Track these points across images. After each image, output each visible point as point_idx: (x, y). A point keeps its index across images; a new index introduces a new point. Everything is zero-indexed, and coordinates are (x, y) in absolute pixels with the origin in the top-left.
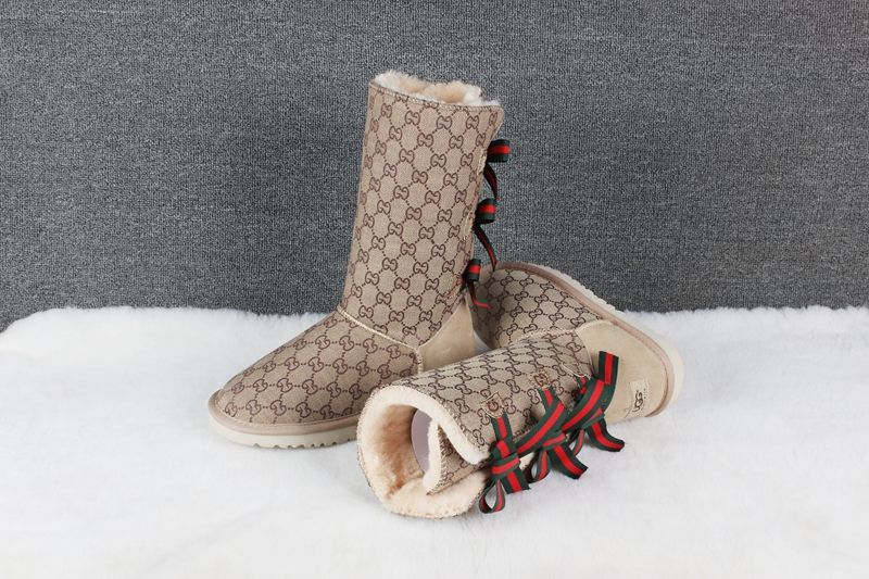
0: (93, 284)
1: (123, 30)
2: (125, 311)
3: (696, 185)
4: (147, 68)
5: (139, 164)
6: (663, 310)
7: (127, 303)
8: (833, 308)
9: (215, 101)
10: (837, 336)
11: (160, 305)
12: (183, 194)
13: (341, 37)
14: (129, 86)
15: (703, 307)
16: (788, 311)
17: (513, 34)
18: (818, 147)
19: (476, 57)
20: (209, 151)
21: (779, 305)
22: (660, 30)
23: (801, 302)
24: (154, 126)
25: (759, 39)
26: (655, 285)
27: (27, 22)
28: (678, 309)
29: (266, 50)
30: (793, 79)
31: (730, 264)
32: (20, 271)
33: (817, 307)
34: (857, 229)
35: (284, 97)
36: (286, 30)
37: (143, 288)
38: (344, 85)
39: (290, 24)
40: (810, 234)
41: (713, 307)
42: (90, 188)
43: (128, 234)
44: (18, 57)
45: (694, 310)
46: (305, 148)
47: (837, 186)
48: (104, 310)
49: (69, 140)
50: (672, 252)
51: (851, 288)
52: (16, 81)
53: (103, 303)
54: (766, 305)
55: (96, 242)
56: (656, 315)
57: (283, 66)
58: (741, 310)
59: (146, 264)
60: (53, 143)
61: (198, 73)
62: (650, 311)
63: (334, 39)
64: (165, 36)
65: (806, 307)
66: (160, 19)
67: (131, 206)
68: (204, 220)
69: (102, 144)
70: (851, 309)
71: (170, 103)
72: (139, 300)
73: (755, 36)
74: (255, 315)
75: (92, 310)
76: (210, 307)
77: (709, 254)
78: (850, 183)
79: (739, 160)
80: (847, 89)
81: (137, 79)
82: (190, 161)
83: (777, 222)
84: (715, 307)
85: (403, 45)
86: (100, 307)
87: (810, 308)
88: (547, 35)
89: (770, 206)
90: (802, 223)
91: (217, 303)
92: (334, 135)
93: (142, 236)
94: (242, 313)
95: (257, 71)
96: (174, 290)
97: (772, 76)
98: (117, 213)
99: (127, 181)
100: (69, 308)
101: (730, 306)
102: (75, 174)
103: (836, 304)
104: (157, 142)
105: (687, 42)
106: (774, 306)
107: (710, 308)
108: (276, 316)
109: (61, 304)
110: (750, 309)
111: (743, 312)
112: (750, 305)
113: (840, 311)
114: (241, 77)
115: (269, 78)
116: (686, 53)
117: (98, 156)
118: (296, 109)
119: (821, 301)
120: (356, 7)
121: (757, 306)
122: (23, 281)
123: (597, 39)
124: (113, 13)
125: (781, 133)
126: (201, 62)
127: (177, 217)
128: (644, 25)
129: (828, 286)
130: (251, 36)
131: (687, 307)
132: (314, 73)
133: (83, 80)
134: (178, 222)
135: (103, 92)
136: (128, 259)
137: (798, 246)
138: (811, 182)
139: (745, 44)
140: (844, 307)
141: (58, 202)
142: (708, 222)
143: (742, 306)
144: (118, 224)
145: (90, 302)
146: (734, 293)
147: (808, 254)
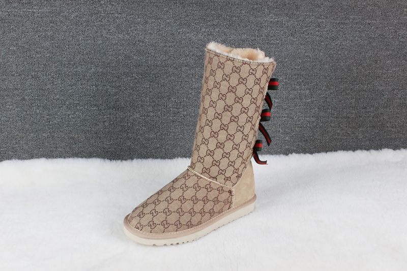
0: (26, 147)
1: (40, 19)
2: (43, 160)
3: (326, 90)
4: (52, 38)
5: (49, 86)
6: (311, 153)
7: (44, 157)
8: (394, 150)
9: (87, 54)
10: (397, 163)
11: (61, 157)
12: (71, 101)
13: (150, 21)
14: (43, 47)
15: (331, 151)
16: (373, 152)
17: (234, 18)
18: (384, 71)
19: (217, 30)
20: (84, 79)
21: (368, 149)
22: (306, 15)
23: (378, 147)
24: (56, 67)
25: (354, 19)
26: (307, 140)
28: (319, 152)
29: (112, 28)
30: (371, 38)
31: (343, 129)
33: (386, 149)
35: (121, 51)
36: (123, 18)
37: (52, 149)
38: (152, 45)
39: (124, 15)
40: (381, 114)
41: (336, 150)
42: (24, 99)
43: (44, 122)
45: (326, 152)
46: (133, 77)
47: (394, 90)
48: (32, 160)
49: (13, 75)
50: (315, 124)
51: (402, 140)
53: (31, 157)
54: (361, 149)
55: (27, 126)
56: (308, 155)
57: (121, 36)
58: (349, 151)
59: (53, 137)
60: (4, 77)
61: (78, 40)
62: (305, 153)
63: (146, 22)
64: (61, 22)
65: (381, 149)
66: (59, 14)
67: (45, 107)
68: (82, 114)
69: (30, 77)
70: (403, 150)
71: (64, 55)
72: (50, 154)
73: (352, 17)
74: (109, 161)
75: (26, 161)
76: (86, 157)
77: (333, 125)
78: (400, 88)
79: (346, 78)
80: (397, 42)
81: (47, 44)
82: (74, 85)
83: (365, 108)
84: (337, 151)
85: (180, 25)
86: (30, 159)
87: (383, 150)
88: (251, 18)
89: (362, 100)
90: (377, 108)
91: (89, 155)
92: (147, 70)
93: (51, 123)
94: (102, 160)
95: (108, 39)
96: (68, 150)
97: (361, 37)
98: (38, 111)
99: (43, 95)
100: (14, 160)
101: (344, 150)
102: (16, 92)
103: (395, 148)
104: (58, 75)
105: (320, 21)
106: (365, 149)
107: (334, 151)
108: (120, 161)
109: (9, 158)
110: (354, 151)
111: (350, 153)
112: (354, 149)
113: (398, 151)
114: (100, 42)
115: (114, 42)
116: (319, 26)
117: (28, 83)
118: (127, 57)
119: (388, 146)
120: (157, 6)
121: (357, 150)
123: (276, 20)
124: (35, 11)
125: (366, 64)
126: (80, 35)
127: (69, 113)
128: (298, 13)
129: (391, 139)
130: (105, 21)
131: (323, 151)
132: (137, 39)
133: (20, 45)
134: (69, 115)
135: (30, 50)
136: (44, 135)
137: (376, 120)
138: (381, 88)
139: (347, 21)
140: (399, 149)
141: (7, 107)
142: (332, 109)
143: (350, 150)
144: (38, 117)
145: (24, 157)
146: (345, 143)
147: (381, 123)
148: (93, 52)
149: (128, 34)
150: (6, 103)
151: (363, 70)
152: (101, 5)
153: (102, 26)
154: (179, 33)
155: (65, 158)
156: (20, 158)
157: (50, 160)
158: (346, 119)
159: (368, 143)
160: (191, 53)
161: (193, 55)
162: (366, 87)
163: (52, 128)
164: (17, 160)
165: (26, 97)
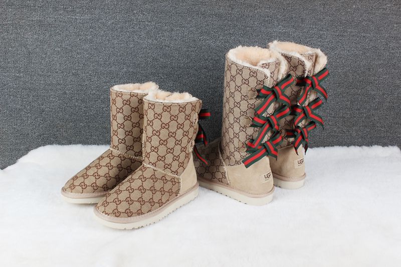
0: (65, 134)
1: (81, 25)
2: (79, 146)
4: (91, 41)
5: (87, 83)
7: (80, 143)
8: (383, 146)
9: (120, 56)
10: (386, 157)
11: (94, 144)
13: (175, 29)
14: (83, 49)
15: (329, 146)
16: (365, 148)
17: (248, 28)
18: (376, 78)
19: (233, 38)
21: (360, 145)
22: (310, 27)
23: (370, 144)
24: (93, 66)
25: (351, 32)
27: (40, 21)
28: (318, 146)
29: (143, 34)
30: (365, 49)
31: (339, 128)
32: (33, 129)
33: (376, 146)
34: (392, 113)
35: (150, 54)
36: (152, 26)
37: (87, 137)
38: (176, 50)
39: (153, 23)
41: (332, 146)
42: (65, 93)
43: (81, 113)
44: (35, 36)
45: (324, 147)
46: (159, 76)
47: (384, 94)
49: (57, 72)
51: (390, 138)
52: (34, 46)
53: (70, 143)
54: (354, 145)
55: (67, 116)
57: (150, 41)
59: (89, 126)
60: (49, 74)
61: (113, 44)
63: (172, 30)
64: (99, 28)
65: (371, 146)
66: (98, 20)
67: (83, 101)
69: (71, 74)
70: (390, 147)
71: (101, 57)
72: (85, 141)
73: (349, 30)
75: (65, 146)
77: (330, 123)
78: (390, 93)
79: (343, 83)
80: (388, 53)
81: (87, 46)
83: (359, 109)
85: (202, 32)
86: (68, 144)
87: (373, 146)
88: (263, 29)
89: (356, 103)
90: (369, 110)
92: (171, 71)
93: (87, 114)
95: (139, 43)
96: (101, 138)
97: (357, 48)
98: (77, 104)
99: (81, 90)
100: (55, 145)
101: (339, 145)
102: (58, 87)
103: (384, 145)
104: (94, 73)
105: (321, 33)
106: (358, 145)
109: (51, 143)
110: (348, 146)
111: (345, 148)
112: (348, 145)
113: (386, 147)
114: (131, 46)
115: (144, 46)
116: (321, 37)
117: (69, 79)
118: (155, 59)
119: (378, 143)
120: (182, 16)
121: (351, 145)
122: (35, 133)
123: (284, 31)
124: (77, 17)
125: (360, 72)
126: (115, 39)
127: (103, 106)
128: (303, 25)
129: (380, 137)
130: (137, 28)
131: (322, 146)
132: (163, 44)
133: (64, 46)
134: (103, 108)
135: (72, 51)
136: (81, 124)
137: (368, 120)
138: (373, 93)
139: (346, 34)
140: (387, 146)
141: (51, 99)
142: (330, 110)
143: (345, 146)
144: (77, 109)
145: (63, 142)
146: (341, 140)
147: (372, 123)
148: (125, 54)
149: (156, 40)
150: (50, 96)
151: (358, 77)
152: (134, 14)
153: (134, 32)
154: (200, 40)
155: (98, 145)
156: (60, 143)
157: (86, 146)
158: (342, 119)
159: (360, 140)
160: (210, 58)
161: (212, 59)
162: (360, 91)
163: (88, 119)
164: (57, 145)
165: (67, 91)
